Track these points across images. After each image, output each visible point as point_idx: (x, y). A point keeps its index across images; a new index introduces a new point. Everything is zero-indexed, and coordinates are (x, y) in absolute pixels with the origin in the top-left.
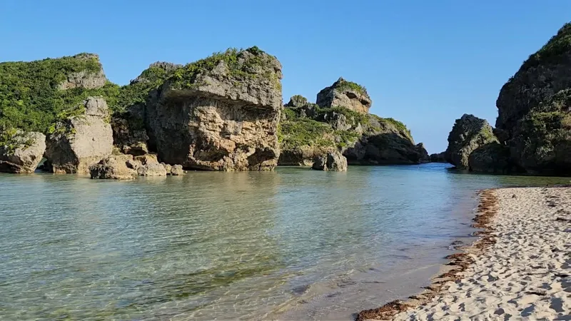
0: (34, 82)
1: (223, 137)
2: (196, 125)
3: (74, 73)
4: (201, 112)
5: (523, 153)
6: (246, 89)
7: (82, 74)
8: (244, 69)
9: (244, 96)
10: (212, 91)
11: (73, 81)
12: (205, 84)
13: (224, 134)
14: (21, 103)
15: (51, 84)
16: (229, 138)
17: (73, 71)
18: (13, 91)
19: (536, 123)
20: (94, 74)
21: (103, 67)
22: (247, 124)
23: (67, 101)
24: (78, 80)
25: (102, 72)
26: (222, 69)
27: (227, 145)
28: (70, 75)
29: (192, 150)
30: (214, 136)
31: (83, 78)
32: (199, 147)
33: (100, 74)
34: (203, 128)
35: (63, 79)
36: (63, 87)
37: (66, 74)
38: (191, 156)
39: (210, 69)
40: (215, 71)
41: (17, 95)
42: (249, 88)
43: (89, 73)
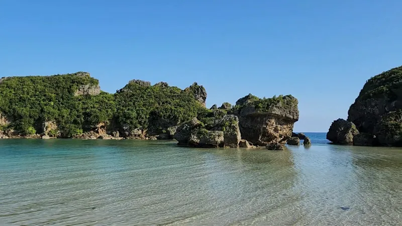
0: (56, 90)
1: (275, 131)
2: (265, 126)
3: (83, 85)
4: (269, 121)
5: (387, 138)
6: (288, 112)
7: (87, 86)
8: (287, 104)
9: (288, 115)
10: (277, 113)
11: (82, 90)
12: (274, 110)
13: (276, 130)
14: (52, 103)
15: (69, 92)
16: (278, 132)
17: (82, 84)
18: (45, 95)
19: (389, 126)
20: (95, 86)
21: (99, 81)
22: (285, 126)
23: (83, 103)
24: (85, 89)
25: (99, 85)
26: (280, 104)
27: (276, 135)
28: (81, 87)
29: (260, 137)
30: (271, 131)
31: (88, 88)
32: (264, 136)
33: (98, 86)
34: (268, 128)
35: (77, 89)
36: (77, 94)
37: (77, 86)
38: (260, 140)
39: (276, 104)
40: (278, 105)
41: (48, 98)
42: (290, 112)
43: (92, 86)
